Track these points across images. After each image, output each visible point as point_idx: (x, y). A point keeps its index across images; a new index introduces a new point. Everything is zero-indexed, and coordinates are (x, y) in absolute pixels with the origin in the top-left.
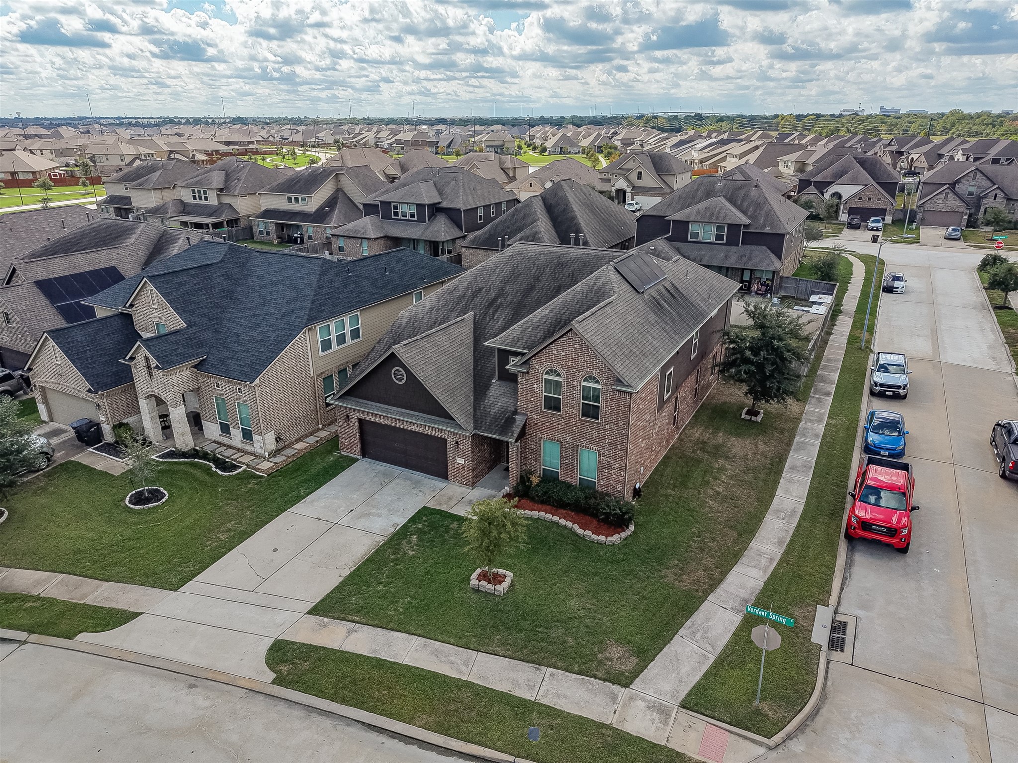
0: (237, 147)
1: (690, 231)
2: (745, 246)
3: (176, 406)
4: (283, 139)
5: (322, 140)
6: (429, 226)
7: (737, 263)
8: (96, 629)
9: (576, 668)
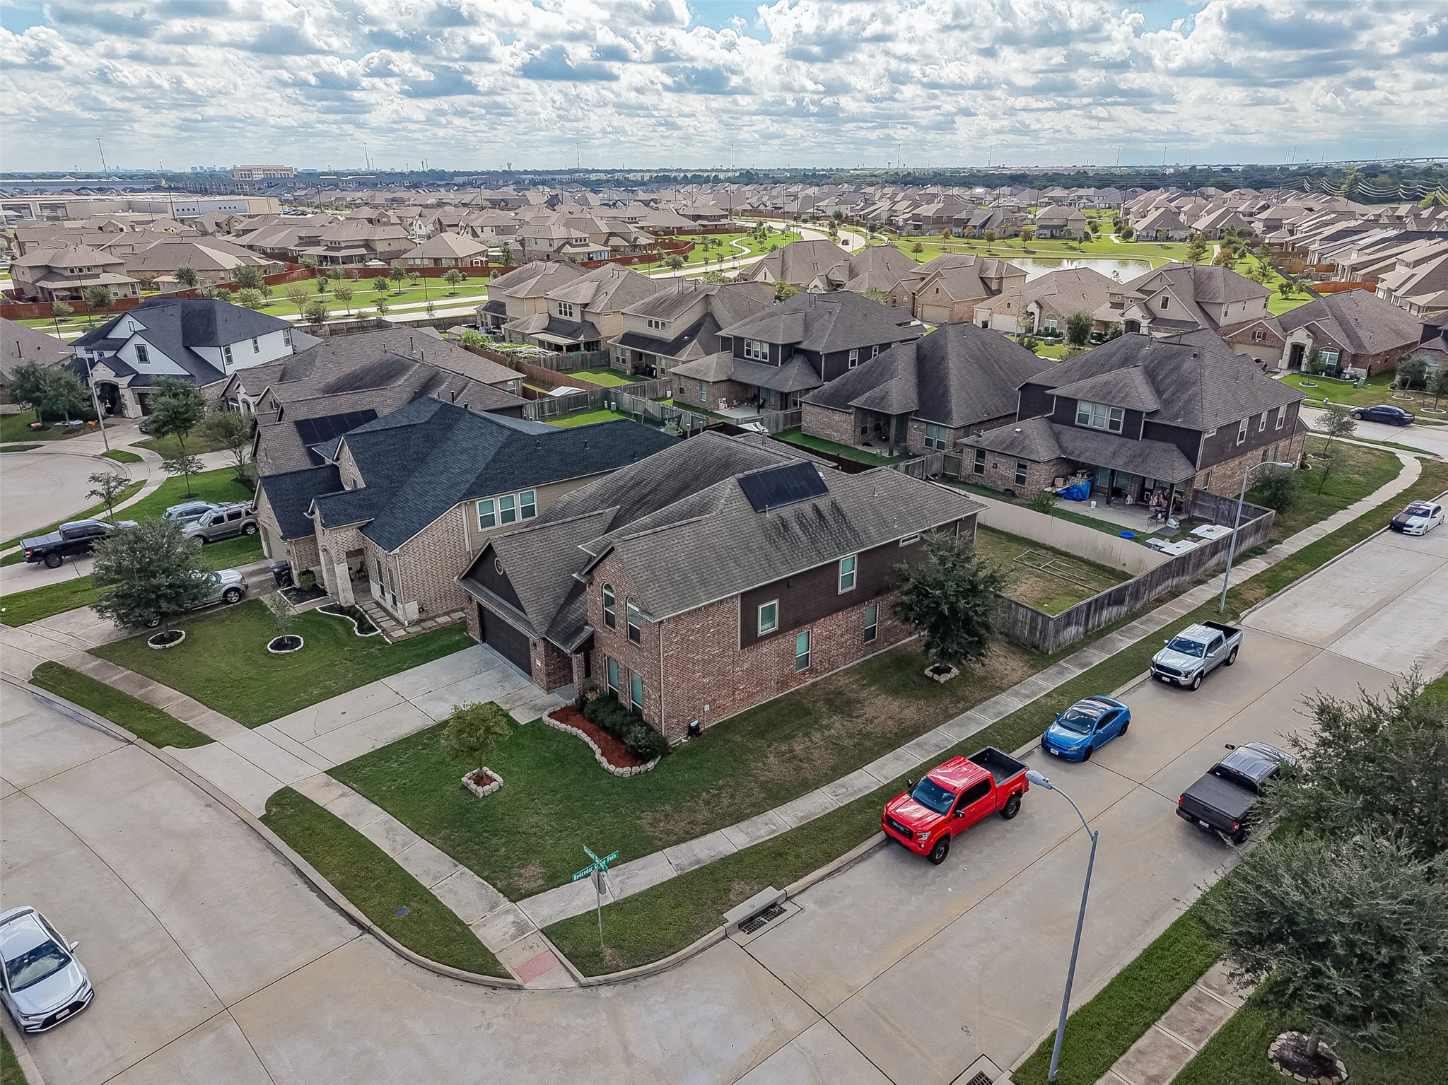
0: (706, 223)
1: (1078, 412)
2: (1147, 442)
3: (339, 562)
4: (776, 208)
5: (823, 212)
6: (780, 370)
7: (1126, 464)
8: (179, 745)
9: (486, 874)
